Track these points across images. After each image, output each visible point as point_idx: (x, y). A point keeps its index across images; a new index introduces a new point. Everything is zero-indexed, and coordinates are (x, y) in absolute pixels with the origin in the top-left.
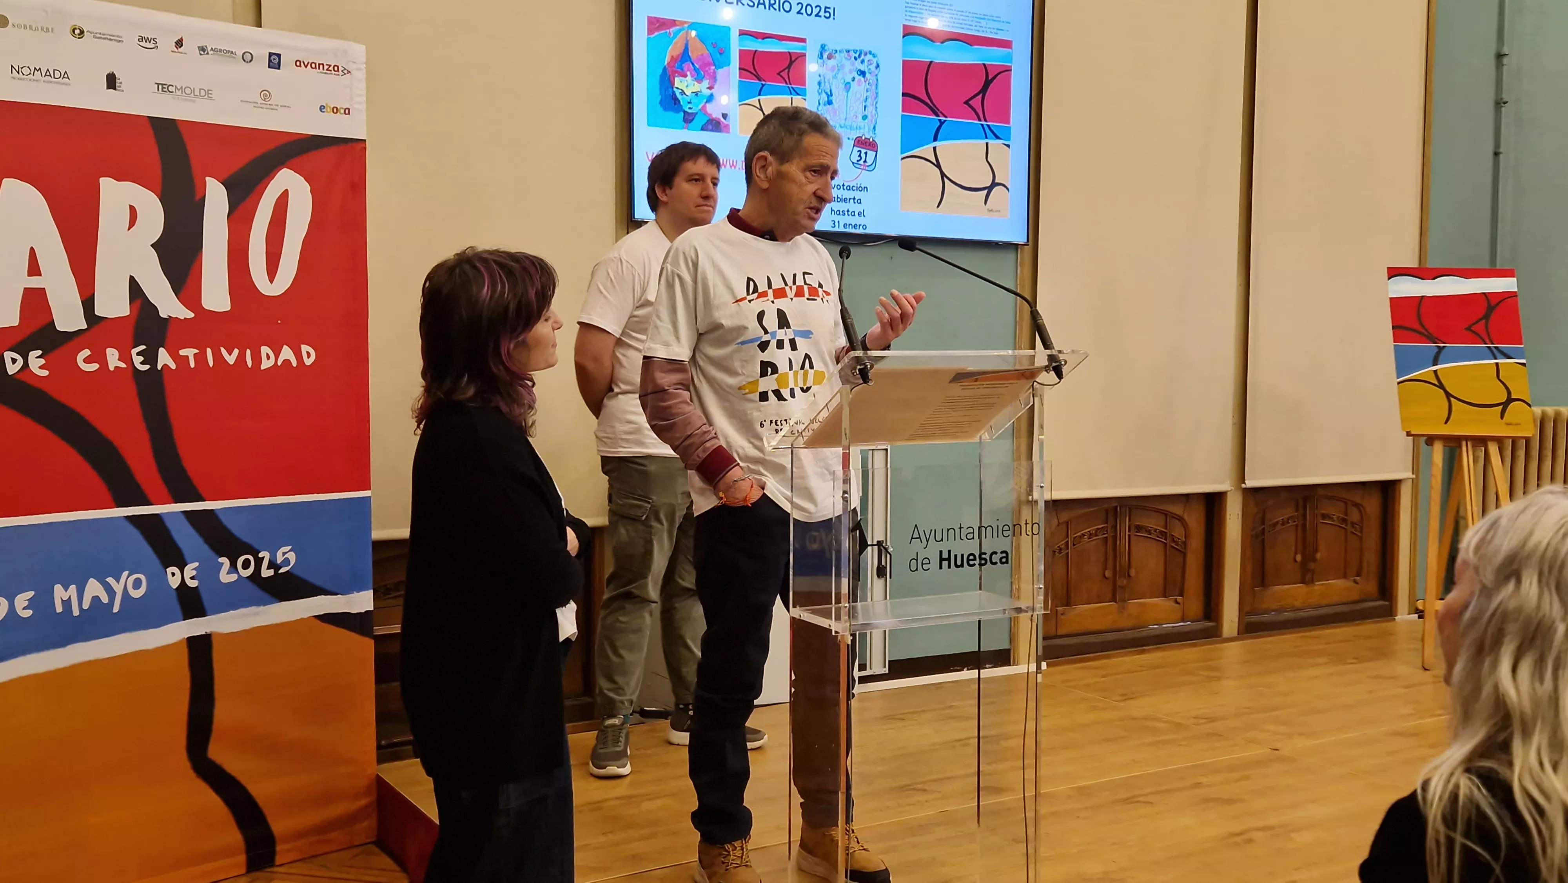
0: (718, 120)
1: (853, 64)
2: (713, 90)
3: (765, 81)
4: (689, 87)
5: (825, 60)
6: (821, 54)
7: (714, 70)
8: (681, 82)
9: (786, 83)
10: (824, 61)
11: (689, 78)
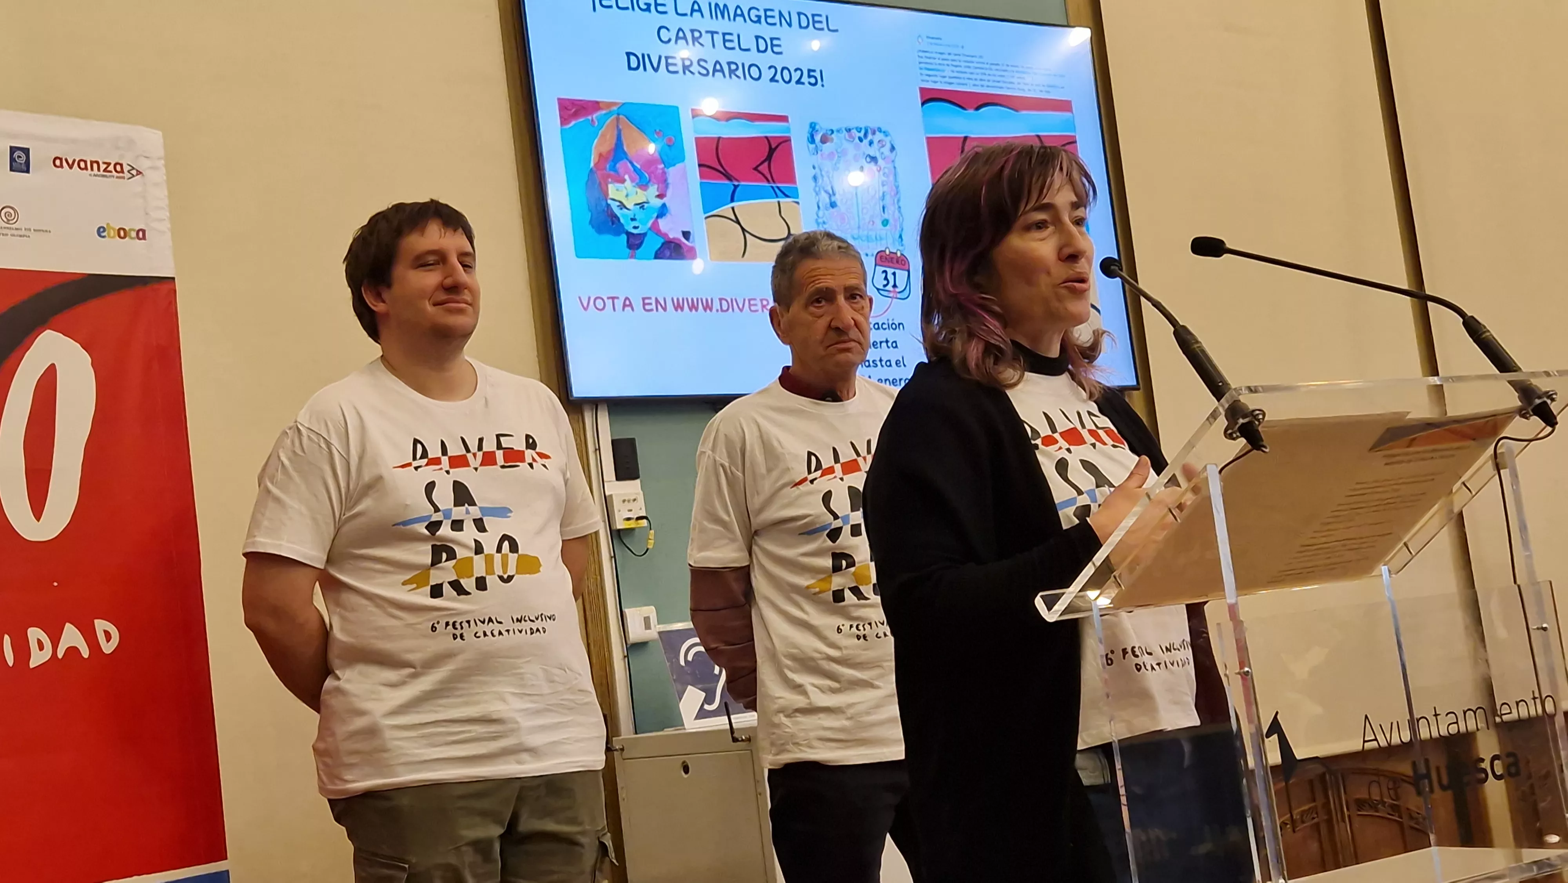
0: (676, 241)
1: (857, 148)
2: (665, 200)
3: (737, 180)
4: (629, 197)
5: (818, 146)
6: (812, 136)
7: (663, 169)
8: (617, 190)
9: (768, 181)
10: (816, 146)
11: (628, 183)
